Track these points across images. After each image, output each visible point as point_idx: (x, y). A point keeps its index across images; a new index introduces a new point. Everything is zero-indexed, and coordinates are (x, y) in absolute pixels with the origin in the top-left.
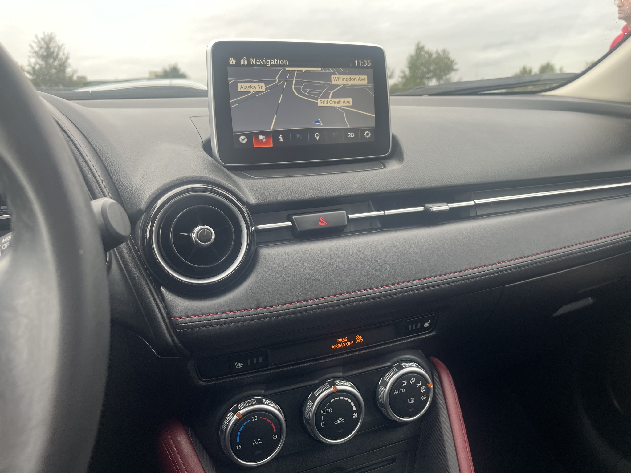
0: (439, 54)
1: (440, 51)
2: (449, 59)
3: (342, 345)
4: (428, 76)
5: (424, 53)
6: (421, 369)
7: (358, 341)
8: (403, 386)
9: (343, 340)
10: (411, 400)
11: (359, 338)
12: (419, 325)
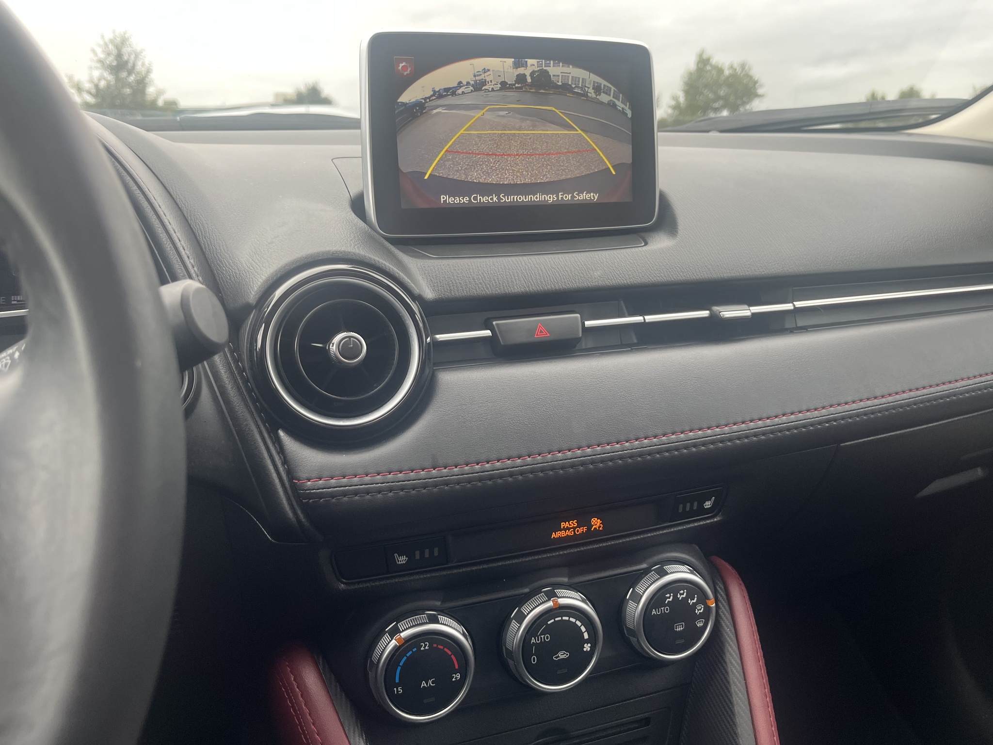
0: (736, 70)
1: (736, 65)
2: (751, 77)
3: (568, 533)
4: (716, 105)
5: (710, 68)
6: (697, 576)
7: (594, 527)
8: (666, 602)
9: (570, 525)
10: (678, 625)
11: (596, 523)
12: (696, 504)
